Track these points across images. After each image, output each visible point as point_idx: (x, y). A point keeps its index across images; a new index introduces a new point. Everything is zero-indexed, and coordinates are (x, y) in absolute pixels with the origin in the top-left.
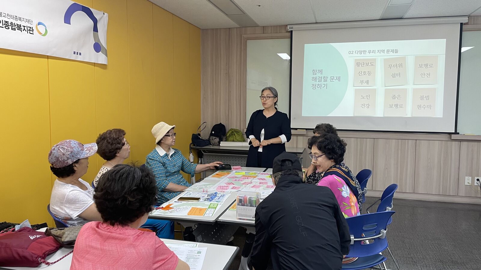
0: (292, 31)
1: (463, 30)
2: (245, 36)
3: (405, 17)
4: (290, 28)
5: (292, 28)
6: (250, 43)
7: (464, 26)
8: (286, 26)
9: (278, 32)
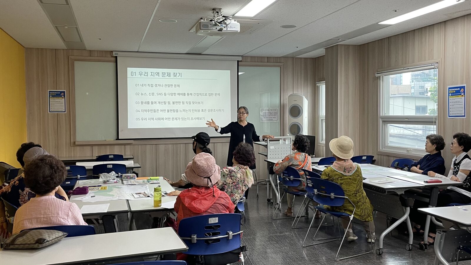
0: (116, 57)
1: (239, 65)
2: (72, 57)
3: (203, 54)
4: (115, 54)
5: (117, 54)
6: (77, 64)
7: (239, 62)
8: (112, 52)
9: (104, 56)
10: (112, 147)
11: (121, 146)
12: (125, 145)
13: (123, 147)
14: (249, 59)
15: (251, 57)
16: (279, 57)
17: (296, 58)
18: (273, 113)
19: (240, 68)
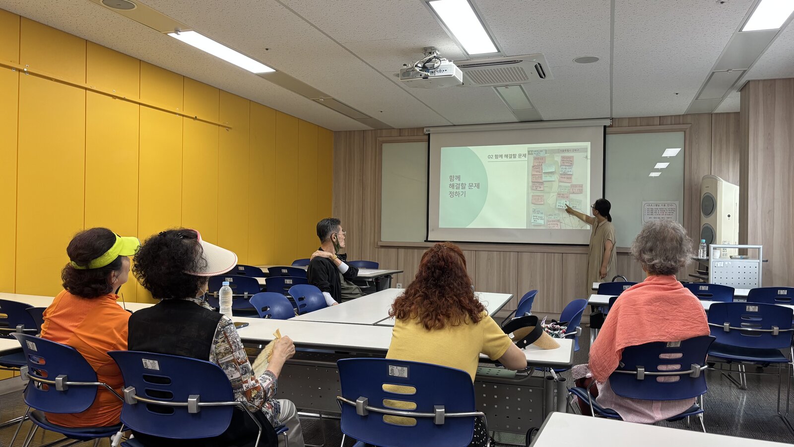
0: (429, 134)
1: (606, 133)
2: (381, 139)
3: (545, 120)
5: (429, 131)
6: (385, 147)
7: (607, 128)
8: (423, 128)
9: (415, 134)
14: (626, 123)
15: (629, 118)
16: (683, 115)
17: (717, 114)
18: (666, 210)
19: (608, 137)
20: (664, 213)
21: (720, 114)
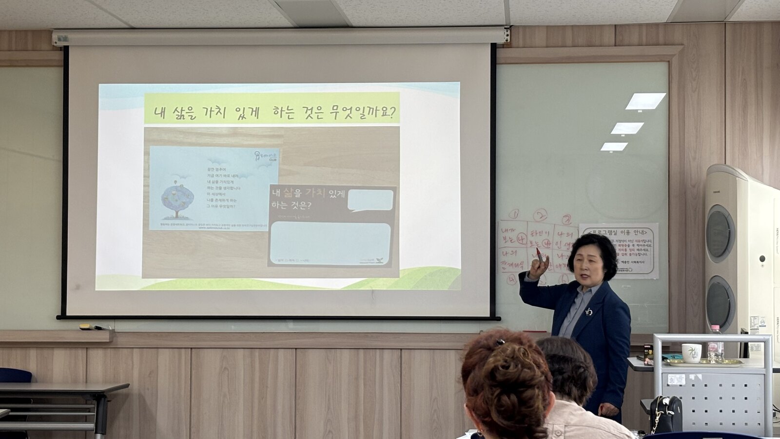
0: (66, 50)
1: (497, 62)
4: (59, 39)
5: (66, 39)
7: (501, 53)
8: (50, 32)
9: (30, 47)
10: (46, 352)
11: (73, 351)
12: (87, 348)
13: (81, 353)
14: (540, 38)
15: (548, 27)
16: (666, 24)
17: (735, 23)
18: (631, 244)
19: (501, 70)
20: (628, 252)
21: (741, 23)
